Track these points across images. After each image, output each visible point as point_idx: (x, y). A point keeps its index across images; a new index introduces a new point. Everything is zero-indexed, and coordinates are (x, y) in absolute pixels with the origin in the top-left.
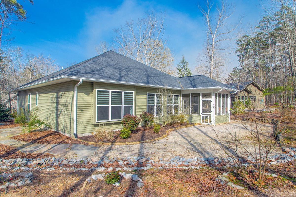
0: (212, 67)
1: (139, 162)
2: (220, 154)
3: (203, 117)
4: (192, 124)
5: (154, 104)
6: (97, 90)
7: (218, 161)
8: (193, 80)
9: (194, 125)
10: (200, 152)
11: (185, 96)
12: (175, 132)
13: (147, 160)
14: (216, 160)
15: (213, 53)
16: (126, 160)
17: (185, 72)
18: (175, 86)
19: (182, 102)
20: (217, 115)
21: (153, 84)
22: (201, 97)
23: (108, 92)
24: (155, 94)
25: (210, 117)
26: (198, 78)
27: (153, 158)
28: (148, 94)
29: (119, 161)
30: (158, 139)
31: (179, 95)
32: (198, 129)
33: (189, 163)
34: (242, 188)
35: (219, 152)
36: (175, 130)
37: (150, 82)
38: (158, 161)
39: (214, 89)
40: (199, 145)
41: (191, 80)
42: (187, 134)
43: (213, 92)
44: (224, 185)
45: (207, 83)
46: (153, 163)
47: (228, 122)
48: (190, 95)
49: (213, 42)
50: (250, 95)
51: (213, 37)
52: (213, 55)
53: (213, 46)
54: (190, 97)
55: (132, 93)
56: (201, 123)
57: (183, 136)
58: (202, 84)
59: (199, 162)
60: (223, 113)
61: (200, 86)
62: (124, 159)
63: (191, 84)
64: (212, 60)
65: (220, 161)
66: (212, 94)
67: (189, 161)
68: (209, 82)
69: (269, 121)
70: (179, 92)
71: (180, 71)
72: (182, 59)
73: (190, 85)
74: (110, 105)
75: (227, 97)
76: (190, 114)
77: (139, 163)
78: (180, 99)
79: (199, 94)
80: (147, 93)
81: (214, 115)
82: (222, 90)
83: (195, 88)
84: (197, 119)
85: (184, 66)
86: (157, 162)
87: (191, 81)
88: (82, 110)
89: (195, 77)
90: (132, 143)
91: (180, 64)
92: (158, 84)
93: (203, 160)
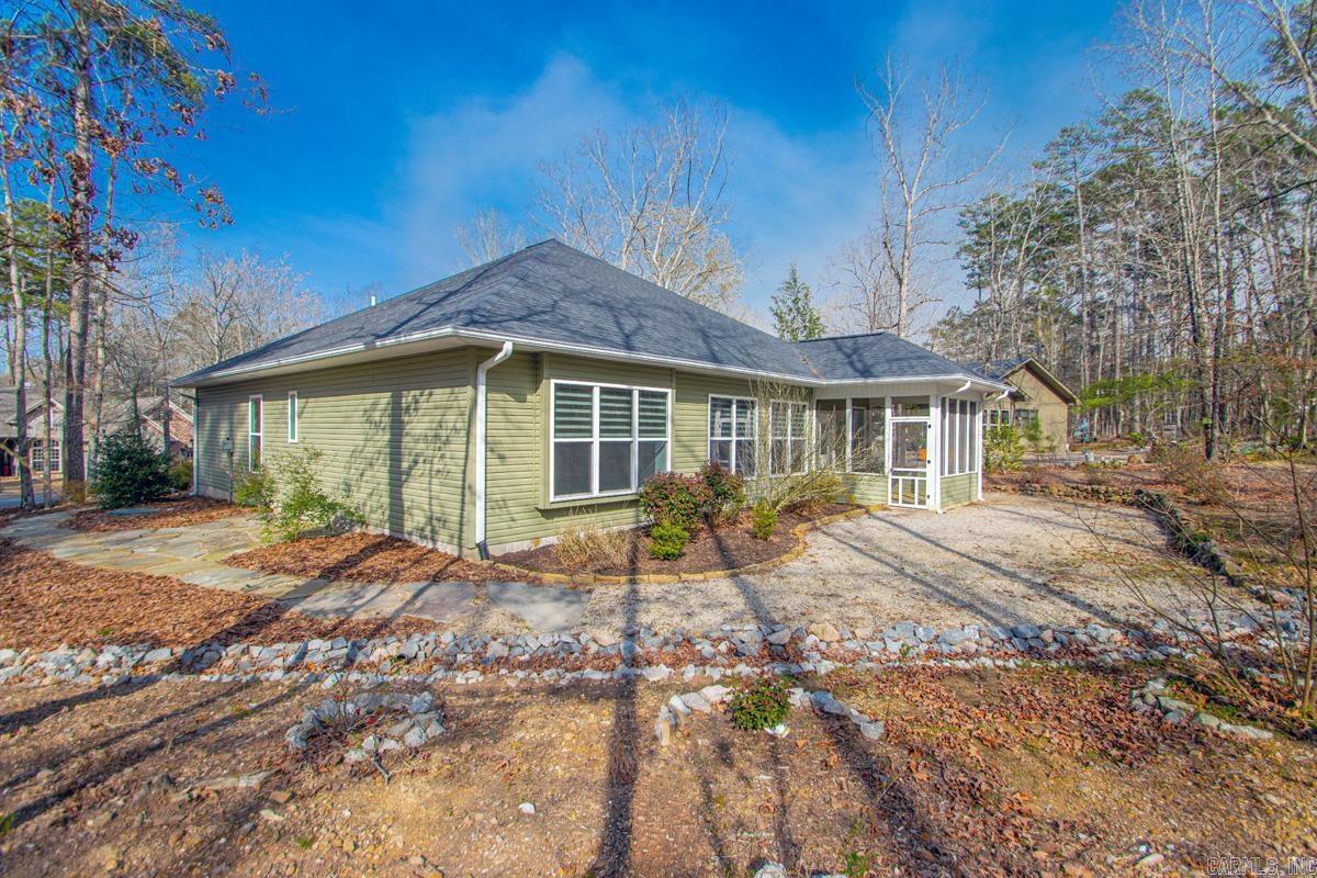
0: (904, 304)
1: (771, 644)
2: (1045, 613)
3: (895, 482)
4: (859, 507)
5: (729, 435)
6: (553, 381)
7: (1055, 639)
8: (855, 351)
9: (867, 512)
10: (970, 607)
11: (829, 406)
12: (820, 537)
13: (796, 639)
14: (1047, 635)
15: (907, 254)
16: (721, 640)
17: (798, 324)
18: (796, 372)
19: (817, 428)
20: (946, 474)
21: (729, 363)
22: (888, 412)
23: (590, 390)
24: (734, 401)
25: (923, 484)
26: (873, 344)
27: (813, 627)
28: (713, 399)
29: (699, 643)
30: (782, 559)
31: (807, 404)
32: (891, 523)
33: (953, 647)
34: (1266, 735)
35: (1036, 605)
36: (817, 529)
37: (719, 355)
38: (838, 641)
39: (938, 384)
40: (947, 581)
41: (849, 351)
42: (867, 540)
43: (935, 393)
44: (1183, 724)
45: (914, 362)
46: (823, 646)
47: (975, 501)
48: (849, 403)
49: (909, 216)
50: (1018, 405)
51: (910, 198)
52: (906, 264)
53: (909, 228)
54: (849, 411)
55: (664, 395)
56: (890, 503)
57: (860, 551)
58: (895, 366)
59: (987, 642)
60: (962, 469)
61: (884, 373)
62: (714, 635)
63: (851, 364)
64: (905, 282)
65: (1063, 637)
66: (932, 401)
67: (951, 640)
68: (919, 358)
69: (1125, 497)
70: (810, 391)
71: (781, 319)
72: (787, 278)
73: (850, 370)
74: (596, 440)
75: (973, 413)
76: (849, 470)
77: (773, 648)
78: (811, 418)
79: (844, 401)
80: (710, 395)
81: (939, 476)
82: (968, 385)
83: (870, 381)
84: (873, 491)
85: (795, 301)
86: (835, 645)
87: (849, 356)
88: (502, 457)
89: (861, 340)
90: (700, 577)
91: (780, 295)
92: (745, 364)
93: (1003, 637)
